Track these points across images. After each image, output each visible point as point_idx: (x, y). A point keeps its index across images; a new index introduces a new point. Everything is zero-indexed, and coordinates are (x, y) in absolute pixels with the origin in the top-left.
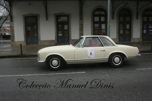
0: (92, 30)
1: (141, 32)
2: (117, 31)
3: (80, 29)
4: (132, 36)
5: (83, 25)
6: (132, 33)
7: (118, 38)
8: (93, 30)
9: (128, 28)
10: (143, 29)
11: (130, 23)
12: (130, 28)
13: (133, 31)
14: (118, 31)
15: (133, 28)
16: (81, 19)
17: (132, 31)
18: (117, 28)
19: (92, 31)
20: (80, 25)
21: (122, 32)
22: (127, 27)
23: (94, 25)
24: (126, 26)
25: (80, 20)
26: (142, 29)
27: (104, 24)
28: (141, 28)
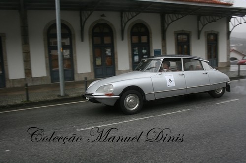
0: (46, 61)
1: (131, 60)
2: (91, 60)
3: (24, 61)
4: (117, 67)
5: (29, 52)
6: (116, 62)
7: (93, 71)
8: (48, 62)
9: (109, 54)
10: (133, 55)
11: (112, 46)
12: (111, 54)
13: (117, 58)
14: (93, 61)
15: (117, 54)
16: (25, 42)
17: (116, 60)
18: (90, 56)
19: (46, 63)
20: (23, 52)
21: (99, 62)
22: (107, 53)
23: (49, 52)
24: (106, 51)
25: (23, 44)
26: (131, 55)
27: (68, 50)
28: (129, 54)
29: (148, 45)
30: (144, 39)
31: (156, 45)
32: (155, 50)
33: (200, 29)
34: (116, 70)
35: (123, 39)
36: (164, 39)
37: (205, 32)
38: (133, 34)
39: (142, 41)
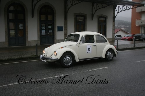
1: (39, 33)
2: (6, 32)
4: (28, 38)
9: (22, 28)
10: (41, 30)
11: (24, 22)
13: (28, 31)
15: (28, 28)
17: (26, 32)
22: (20, 27)
24: (18, 25)
26: (39, 29)
29: (52, 23)
30: (50, 18)
31: (59, 23)
32: (58, 27)
33: (93, 13)
34: (27, 40)
35: (33, 17)
36: (66, 19)
37: (97, 15)
38: (41, 13)
39: (48, 19)
